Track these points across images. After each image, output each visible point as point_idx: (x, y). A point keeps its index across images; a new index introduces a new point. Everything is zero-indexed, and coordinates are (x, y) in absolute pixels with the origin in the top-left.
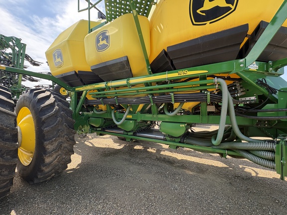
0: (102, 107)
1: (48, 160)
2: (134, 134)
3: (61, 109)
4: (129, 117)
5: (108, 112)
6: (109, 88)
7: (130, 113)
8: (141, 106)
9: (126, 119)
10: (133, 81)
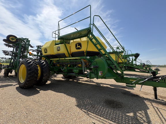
0: (58, 65)
1: (44, 78)
2: (67, 73)
3: (47, 66)
4: (65, 68)
5: (60, 67)
6: (60, 60)
7: (66, 67)
8: (69, 65)
9: (65, 69)
10: (66, 59)
